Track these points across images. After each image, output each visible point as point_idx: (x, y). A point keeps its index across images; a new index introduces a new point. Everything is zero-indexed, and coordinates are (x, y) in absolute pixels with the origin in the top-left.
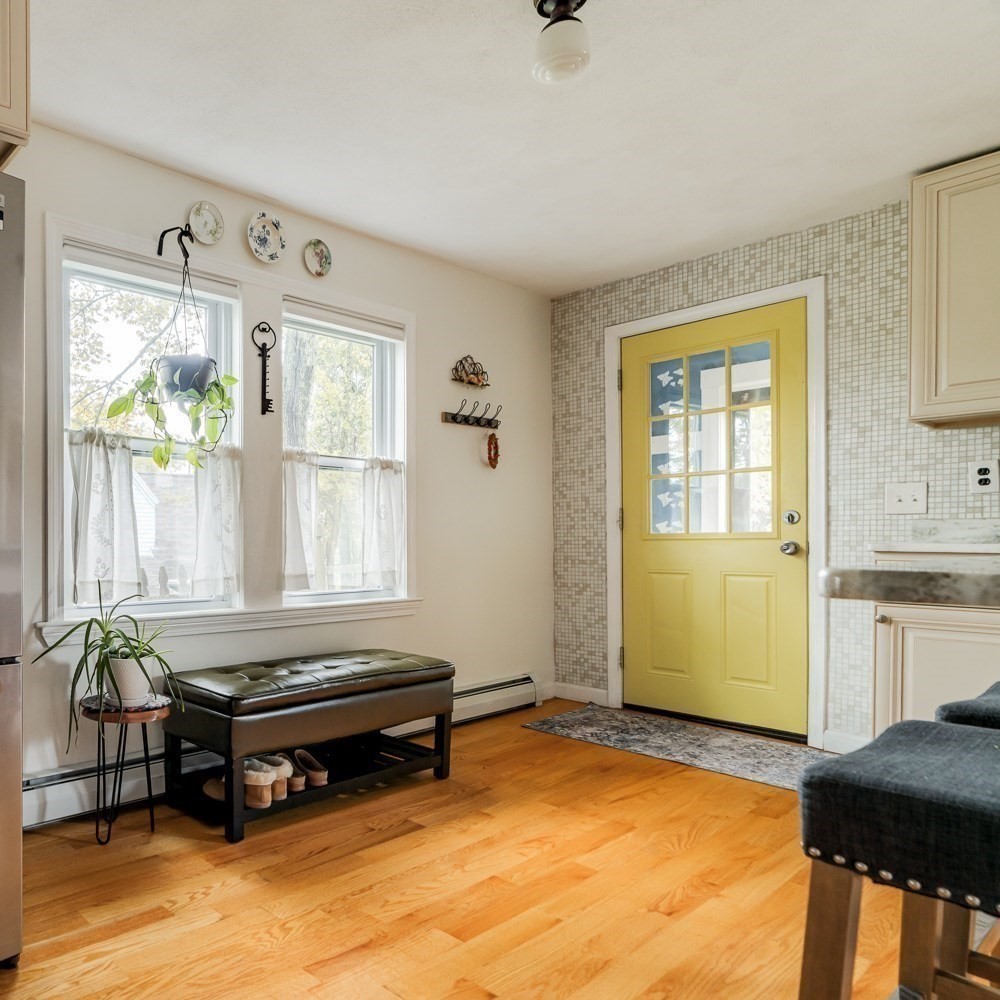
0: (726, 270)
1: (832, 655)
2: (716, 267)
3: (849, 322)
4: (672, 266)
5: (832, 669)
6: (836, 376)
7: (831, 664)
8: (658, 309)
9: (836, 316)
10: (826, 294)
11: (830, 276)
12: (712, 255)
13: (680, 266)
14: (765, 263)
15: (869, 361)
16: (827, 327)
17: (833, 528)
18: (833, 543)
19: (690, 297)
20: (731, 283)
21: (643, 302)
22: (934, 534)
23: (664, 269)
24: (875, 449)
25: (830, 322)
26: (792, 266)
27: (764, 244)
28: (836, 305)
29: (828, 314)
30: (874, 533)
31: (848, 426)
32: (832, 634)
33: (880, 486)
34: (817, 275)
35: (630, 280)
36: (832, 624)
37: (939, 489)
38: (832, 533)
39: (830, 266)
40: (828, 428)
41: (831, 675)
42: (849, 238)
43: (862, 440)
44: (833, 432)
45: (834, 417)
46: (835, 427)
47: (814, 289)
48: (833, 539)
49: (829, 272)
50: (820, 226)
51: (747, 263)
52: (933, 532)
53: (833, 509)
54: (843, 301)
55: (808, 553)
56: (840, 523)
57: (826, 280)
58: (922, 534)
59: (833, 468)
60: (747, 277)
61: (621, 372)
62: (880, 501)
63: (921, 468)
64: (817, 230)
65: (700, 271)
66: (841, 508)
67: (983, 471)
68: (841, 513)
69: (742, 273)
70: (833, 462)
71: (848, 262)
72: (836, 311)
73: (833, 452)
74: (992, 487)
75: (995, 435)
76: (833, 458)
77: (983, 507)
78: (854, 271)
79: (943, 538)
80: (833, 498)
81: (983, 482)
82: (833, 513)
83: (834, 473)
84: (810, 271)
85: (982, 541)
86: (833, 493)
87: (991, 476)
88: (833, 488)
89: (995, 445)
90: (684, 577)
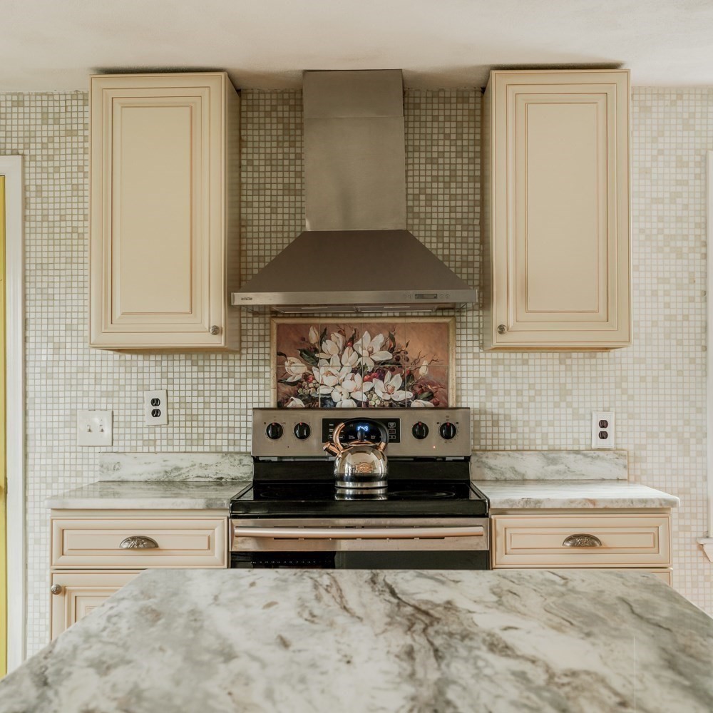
1: (30, 616)
3: (45, 217)
5: (29, 634)
6: (32, 279)
7: (29, 627)
9: (33, 206)
10: (24, 179)
11: (27, 158)
15: (63, 266)
16: (24, 218)
17: (30, 462)
18: (30, 480)
22: (118, 469)
24: (68, 370)
25: (27, 212)
28: (33, 194)
29: (25, 203)
30: (67, 468)
31: (45, 339)
32: (30, 590)
33: (73, 413)
34: (15, 153)
36: (30, 579)
37: (122, 419)
38: (30, 468)
39: (27, 145)
40: (25, 339)
41: (29, 640)
42: (45, 120)
43: (56, 357)
44: (30, 345)
45: (31, 327)
46: (32, 339)
47: (10, 165)
48: (30, 474)
49: (27, 152)
50: (18, 94)
52: (117, 467)
53: (30, 438)
54: (39, 190)
55: (6, 493)
56: (37, 456)
57: (24, 161)
58: (108, 470)
59: (30, 388)
62: (73, 431)
63: (109, 395)
64: (15, 98)
66: (38, 437)
67: (155, 402)
68: (38, 443)
70: (30, 382)
71: (44, 146)
72: (33, 200)
73: (30, 370)
74: (162, 419)
75: (164, 363)
76: (30, 376)
77: (155, 440)
78: (50, 158)
79: (125, 474)
80: (30, 425)
81: (156, 413)
82: (30, 443)
83: (30, 395)
84: (8, 146)
85: (154, 477)
86: (30, 419)
87: (162, 407)
88: (30, 413)
89: (164, 375)
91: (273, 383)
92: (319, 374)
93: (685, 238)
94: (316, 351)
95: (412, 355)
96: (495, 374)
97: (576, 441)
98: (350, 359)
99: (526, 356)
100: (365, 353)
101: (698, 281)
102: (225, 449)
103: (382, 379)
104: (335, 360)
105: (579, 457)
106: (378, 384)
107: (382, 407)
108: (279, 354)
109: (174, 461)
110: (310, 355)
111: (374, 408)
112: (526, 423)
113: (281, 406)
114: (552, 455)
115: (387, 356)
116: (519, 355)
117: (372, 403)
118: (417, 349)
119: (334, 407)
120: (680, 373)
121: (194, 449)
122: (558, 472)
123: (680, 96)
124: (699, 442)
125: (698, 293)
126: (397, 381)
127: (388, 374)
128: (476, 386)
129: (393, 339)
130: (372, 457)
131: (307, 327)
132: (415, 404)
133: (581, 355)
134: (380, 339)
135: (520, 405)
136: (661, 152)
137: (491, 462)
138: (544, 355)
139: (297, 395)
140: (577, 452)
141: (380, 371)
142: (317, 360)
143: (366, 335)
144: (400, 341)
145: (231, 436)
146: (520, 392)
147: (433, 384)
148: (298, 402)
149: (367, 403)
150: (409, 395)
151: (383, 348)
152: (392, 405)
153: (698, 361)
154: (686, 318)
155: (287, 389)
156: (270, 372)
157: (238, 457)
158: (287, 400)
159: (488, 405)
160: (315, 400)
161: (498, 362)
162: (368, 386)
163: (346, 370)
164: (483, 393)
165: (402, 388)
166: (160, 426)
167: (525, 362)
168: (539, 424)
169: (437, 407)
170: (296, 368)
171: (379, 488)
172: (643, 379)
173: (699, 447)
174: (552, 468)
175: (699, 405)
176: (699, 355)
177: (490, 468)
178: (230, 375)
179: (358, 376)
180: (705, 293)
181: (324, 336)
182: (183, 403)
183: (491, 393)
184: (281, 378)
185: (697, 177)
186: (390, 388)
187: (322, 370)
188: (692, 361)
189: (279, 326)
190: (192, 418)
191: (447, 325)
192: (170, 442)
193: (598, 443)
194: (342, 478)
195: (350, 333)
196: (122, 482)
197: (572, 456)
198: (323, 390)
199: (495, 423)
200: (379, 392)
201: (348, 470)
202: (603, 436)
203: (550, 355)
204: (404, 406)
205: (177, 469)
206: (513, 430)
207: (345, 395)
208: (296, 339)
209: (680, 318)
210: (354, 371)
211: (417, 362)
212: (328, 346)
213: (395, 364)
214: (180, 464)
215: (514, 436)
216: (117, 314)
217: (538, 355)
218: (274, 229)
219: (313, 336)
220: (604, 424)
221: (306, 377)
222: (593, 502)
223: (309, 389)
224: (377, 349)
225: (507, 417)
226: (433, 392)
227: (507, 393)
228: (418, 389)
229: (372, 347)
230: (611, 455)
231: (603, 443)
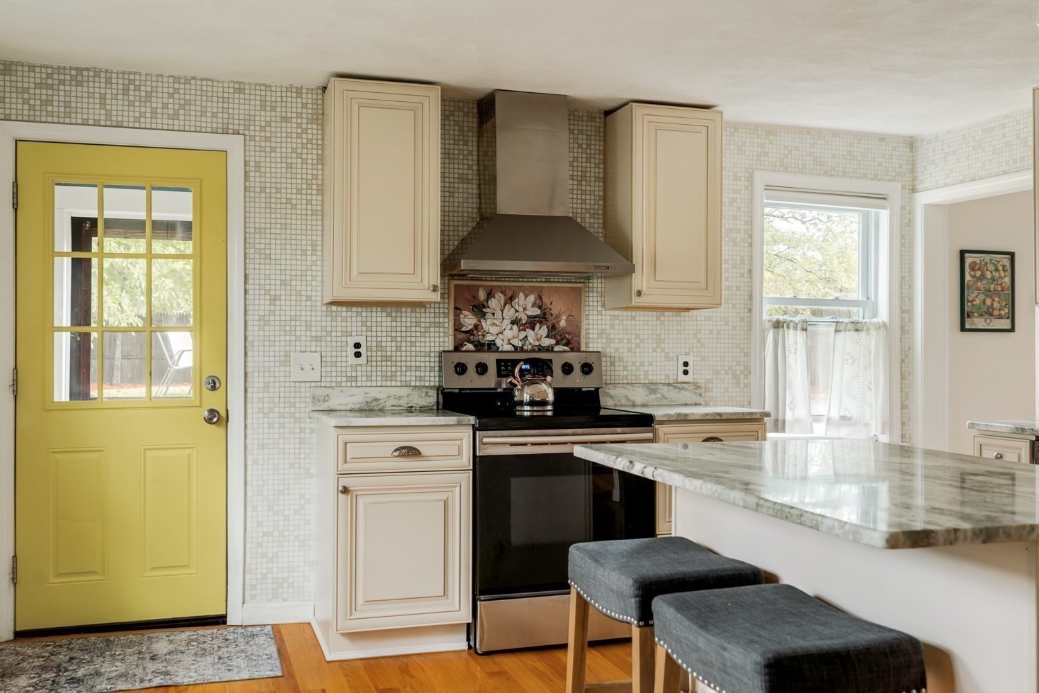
0: (149, 95)
1: (248, 525)
2: (137, 88)
3: (263, 189)
4: (88, 69)
5: (248, 540)
6: (252, 241)
7: (248, 534)
8: (65, 118)
9: (252, 179)
10: (244, 156)
11: (248, 138)
12: (135, 73)
13: (97, 73)
14: (188, 103)
15: (278, 231)
16: (246, 189)
17: (249, 395)
18: (249, 411)
19: (109, 114)
20: (154, 112)
21: (48, 102)
22: (327, 401)
23: (77, 69)
24: (283, 318)
25: (248, 184)
26: (214, 115)
27: (187, 81)
28: (253, 169)
29: (246, 176)
30: (282, 400)
31: (262, 292)
32: (248, 504)
33: (287, 355)
34: (236, 133)
35: (32, 67)
36: (249, 494)
37: (329, 359)
38: (249, 400)
39: (247, 127)
40: (246, 292)
41: (248, 545)
42: (263, 107)
43: (272, 308)
44: (250, 297)
45: (251, 281)
46: (251, 292)
47: (235, 145)
48: (249, 405)
49: (247, 133)
50: (240, 83)
51: (171, 96)
52: (326, 399)
53: (249, 375)
54: (258, 166)
55: (227, 421)
56: (256, 390)
57: (244, 140)
58: (319, 401)
59: (249, 333)
60: (171, 112)
61: (16, 185)
62: (287, 369)
63: (317, 339)
64: (237, 86)
65: (120, 87)
66: (256, 374)
67: (357, 345)
68: (256, 380)
69: (165, 106)
70: (250, 328)
71: (262, 129)
72: (252, 174)
73: (249, 318)
74: (362, 360)
75: (364, 314)
76: (250, 323)
77: (356, 377)
78: (267, 139)
79: (333, 404)
80: (250, 364)
81: (358, 355)
82: (249, 379)
83: (250, 339)
84: (231, 126)
85: (358, 406)
86: (249, 359)
87: (362, 350)
88: (249, 354)
89: (364, 323)
90: (98, 454)
91: (451, 331)
92: (486, 325)
93: (738, 231)
94: (484, 307)
95: (555, 312)
96: (612, 326)
97: (667, 377)
98: (509, 313)
99: (634, 313)
100: (521, 309)
101: (746, 262)
102: (413, 384)
103: (533, 329)
104: (498, 314)
105: (671, 388)
106: (530, 333)
107: (533, 351)
108: (456, 308)
109: (374, 393)
110: (479, 310)
111: (527, 351)
112: (634, 363)
113: (457, 348)
114: (653, 387)
115: (537, 312)
116: (629, 313)
117: (525, 348)
118: (558, 306)
119: (497, 350)
120: (734, 328)
121: (389, 383)
122: (657, 399)
123: (736, 129)
124: (746, 377)
125: (746, 271)
126: (543, 331)
127: (538, 326)
128: (600, 335)
129: (541, 298)
130: (544, 386)
131: (477, 288)
132: (556, 349)
133: (671, 313)
134: (532, 298)
135: (629, 350)
137: (612, 392)
138: (646, 313)
139: (469, 341)
140: (669, 385)
141: (532, 323)
142: (484, 314)
143: (522, 295)
144: (546, 301)
145: (418, 374)
146: (629, 341)
147: (569, 334)
148: (470, 346)
149: (522, 348)
150: (553, 341)
151: (534, 305)
152: (541, 349)
153: (746, 319)
154: (738, 288)
155: (462, 336)
156: (449, 324)
157: (424, 390)
158: (462, 345)
159: (608, 350)
160: (484, 344)
161: (614, 318)
162: (522, 335)
163: (507, 322)
164: (604, 341)
165: (547, 336)
166: (361, 365)
167: (633, 318)
168: (642, 364)
169: (572, 350)
170: (469, 320)
171: (549, 411)
172: (711, 332)
173: (746, 381)
174: (653, 396)
175: (746, 351)
176: (746, 315)
177: (611, 397)
178: (418, 324)
179: (515, 327)
180: (750, 271)
181: (490, 295)
182: (380, 347)
183: (610, 341)
184: (458, 328)
185: (746, 188)
186: (539, 336)
187: (489, 322)
188: (742, 319)
189: (456, 286)
190: (386, 359)
191: (579, 289)
192: (369, 378)
193: (682, 378)
194: (521, 403)
195: (510, 294)
196: (331, 411)
197: (666, 388)
198: (489, 338)
199: (613, 364)
200: (531, 340)
201: (526, 398)
202: (686, 372)
203: (650, 313)
204: (549, 349)
205: (376, 400)
206: (625, 368)
207: (506, 341)
208: (469, 297)
209: (734, 288)
210: (513, 323)
211: (558, 316)
212: (493, 303)
213: (542, 319)
214: (379, 396)
215: (625, 373)
216: (355, 273)
217: (642, 313)
218: (451, 209)
219: (482, 295)
220: (686, 364)
221: (476, 327)
222: (720, 414)
223: (478, 337)
224: (529, 306)
225: (621, 359)
226: (570, 340)
227: (621, 341)
228: (559, 338)
229: (526, 305)
230: (691, 387)
231: (685, 378)
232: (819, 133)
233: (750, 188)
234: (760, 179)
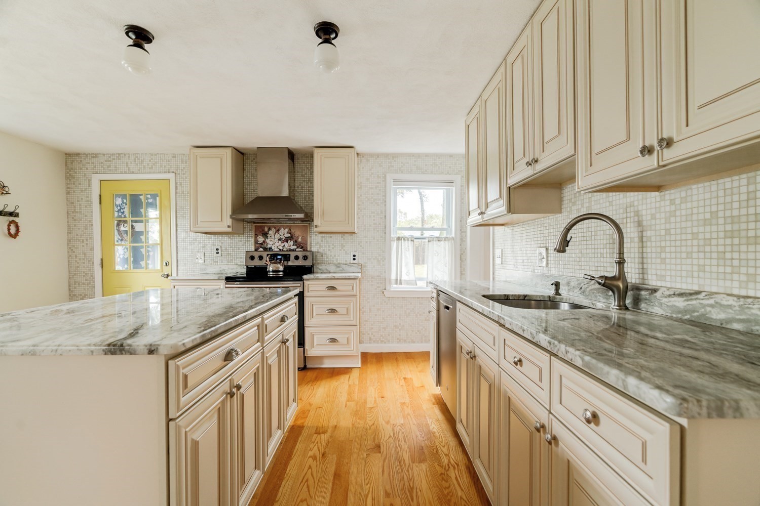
0: (142, 161)
2: (139, 159)
3: (183, 192)
4: (122, 154)
6: (179, 212)
8: (115, 171)
9: (179, 189)
10: (176, 181)
12: (138, 154)
13: (125, 155)
14: (156, 163)
16: (176, 193)
17: (179, 268)
19: (129, 169)
20: (144, 167)
21: (109, 166)
22: (206, 270)
23: (118, 154)
25: (177, 191)
26: (165, 167)
27: (156, 155)
28: (179, 185)
29: (176, 188)
31: (183, 230)
34: (173, 172)
35: (104, 155)
37: (207, 255)
39: (177, 170)
40: (177, 230)
42: (182, 162)
44: (178, 232)
45: (179, 227)
46: (179, 230)
47: (171, 176)
48: (179, 272)
49: (177, 172)
50: (174, 154)
51: (150, 161)
53: (179, 261)
54: (181, 184)
56: (181, 266)
57: (176, 175)
59: (178, 245)
60: (150, 166)
61: (100, 196)
63: (203, 247)
65: (133, 159)
67: (217, 249)
69: (148, 165)
70: (178, 243)
71: (182, 170)
72: (179, 187)
73: (178, 240)
74: (220, 254)
75: (220, 238)
76: (178, 242)
77: (217, 261)
78: (184, 174)
79: (208, 271)
80: (179, 257)
81: (218, 253)
82: (179, 262)
83: (179, 247)
84: (171, 170)
85: (217, 272)
86: (179, 255)
87: (219, 251)
88: (179, 253)
89: (220, 241)
90: (129, 288)
91: (253, 243)
92: (268, 241)
93: (379, 200)
94: (267, 234)
95: (296, 235)
96: (322, 241)
97: (346, 261)
98: (277, 236)
99: (331, 235)
100: (282, 234)
101: (383, 212)
102: (239, 264)
103: (287, 242)
104: (273, 236)
105: (347, 266)
106: (286, 243)
107: (287, 251)
108: (256, 235)
109: (223, 267)
110: (265, 235)
111: (285, 251)
112: (331, 256)
113: (256, 250)
114: (338, 265)
115: (289, 235)
116: (329, 235)
117: (284, 250)
118: (298, 233)
119: (273, 251)
120: (378, 240)
121: (230, 264)
122: (340, 270)
123: (378, 156)
124: (383, 261)
125: (383, 216)
126: (292, 243)
127: (289, 241)
128: (316, 244)
129: (290, 230)
130: (279, 265)
131: (264, 226)
132: (297, 250)
133: (348, 235)
134: (287, 230)
135: (329, 250)
136: (372, 173)
137: (320, 267)
138: (337, 235)
139: (261, 247)
140: (346, 264)
141: (287, 240)
142: (267, 237)
143: (282, 229)
144: (293, 231)
145: (241, 260)
146: (329, 246)
147: (303, 244)
148: (261, 249)
149: (283, 250)
150: (296, 247)
151: (287, 233)
152: (291, 250)
153: (383, 237)
154: (380, 224)
155: (258, 245)
156: (253, 240)
157: (242, 266)
158: (258, 249)
159: (320, 250)
160: (267, 249)
161: (323, 237)
162: (283, 244)
163: (276, 240)
164: (318, 246)
165: (293, 245)
166: (219, 257)
167: (331, 237)
168: (335, 256)
169: (304, 250)
170: (261, 239)
171: (281, 274)
172: (367, 242)
173: (383, 263)
174: (338, 269)
175: (383, 250)
176: (383, 235)
177: (320, 269)
178: (240, 241)
179: (280, 241)
180: (385, 216)
181: (269, 229)
182: (226, 249)
183: (321, 247)
184: (256, 242)
185: (383, 181)
186: (290, 245)
187: (269, 239)
188: (381, 237)
189: (255, 226)
190: (229, 254)
191: (307, 226)
192: (222, 262)
193: (353, 261)
194: (269, 272)
195: (277, 229)
196: (207, 274)
197: (344, 266)
198: (269, 246)
199: (322, 256)
200: (286, 246)
201: (271, 269)
202: (354, 259)
203: (338, 235)
204: (294, 250)
205: (224, 270)
206: (327, 258)
207: (276, 247)
208: (261, 230)
209: (378, 224)
210: (279, 240)
211: (298, 237)
212: (270, 232)
213: (291, 238)
214: (225, 268)
215: (327, 260)
216: (199, 222)
217: (335, 235)
219: (266, 229)
220: (354, 256)
221: (264, 242)
222: (334, 277)
223: (265, 245)
224: (286, 233)
225: (326, 254)
226: (303, 246)
227: (326, 246)
228: (298, 245)
229: (284, 233)
230: (356, 265)
231: (354, 262)
232: (418, 156)
233: (385, 181)
234: (390, 178)
